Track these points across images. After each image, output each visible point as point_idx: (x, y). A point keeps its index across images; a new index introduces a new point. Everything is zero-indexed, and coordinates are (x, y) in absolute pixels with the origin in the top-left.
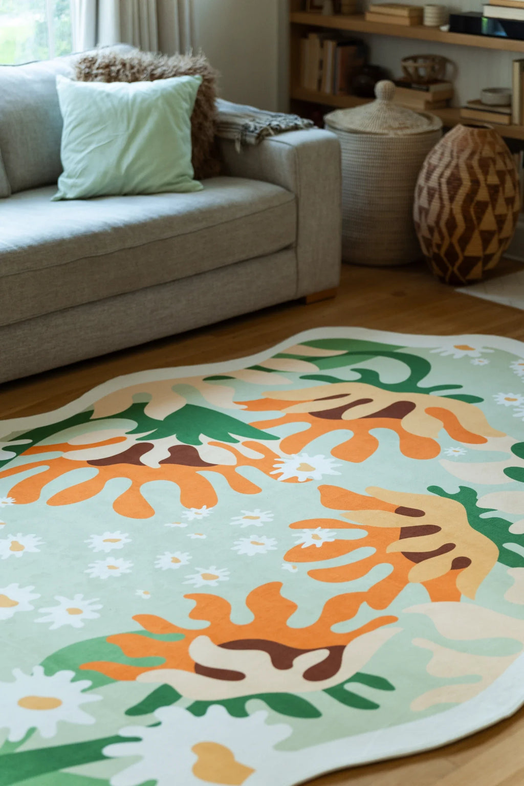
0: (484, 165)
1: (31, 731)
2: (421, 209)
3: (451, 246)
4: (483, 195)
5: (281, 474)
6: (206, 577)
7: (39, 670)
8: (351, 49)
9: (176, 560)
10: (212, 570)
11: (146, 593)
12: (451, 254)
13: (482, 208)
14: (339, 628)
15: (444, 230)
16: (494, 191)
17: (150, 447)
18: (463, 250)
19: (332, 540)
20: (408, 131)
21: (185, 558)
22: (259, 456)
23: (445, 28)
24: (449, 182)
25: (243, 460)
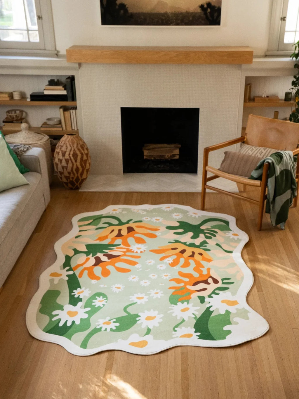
0: (82, 147)
1: (193, 314)
12: (77, 179)
13: (85, 161)
15: (75, 172)
16: (87, 155)
18: (81, 177)
19: (172, 260)
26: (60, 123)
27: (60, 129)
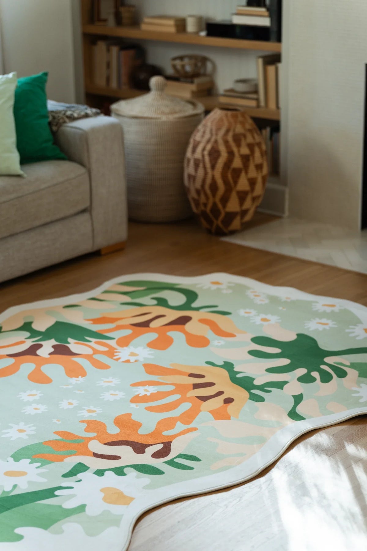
0: (237, 139)
1: (15, 486)
2: (190, 176)
3: (215, 204)
4: (237, 163)
5: (119, 358)
6: (89, 411)
7: (11, 460)
8: (131, 53)
9: (70, 404)
10: (92, 408)
11: (58, 421)
12: (215, 211)
13: (237, 173)
14: (166, 433)
15: (208, 192)
16: (246, 159)
17: (40, 346)
18: (224, 206)
19: (155, 392)
20: (177, 115)
21: (75, 403)
22: (106, 349)
23: (203, 34)
24: (210, 154)
25: (96, 352)
26: (256, 92)
27: (253, 103)
